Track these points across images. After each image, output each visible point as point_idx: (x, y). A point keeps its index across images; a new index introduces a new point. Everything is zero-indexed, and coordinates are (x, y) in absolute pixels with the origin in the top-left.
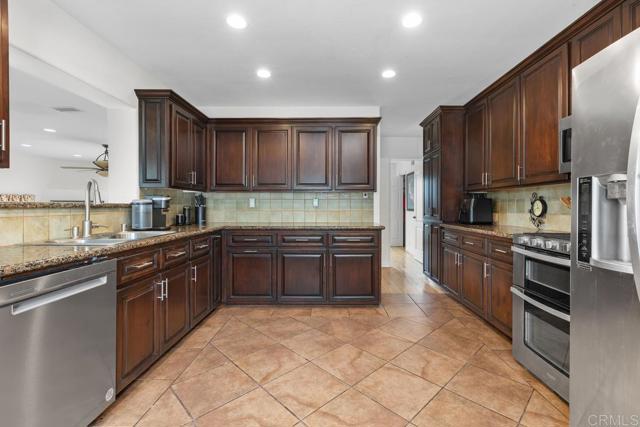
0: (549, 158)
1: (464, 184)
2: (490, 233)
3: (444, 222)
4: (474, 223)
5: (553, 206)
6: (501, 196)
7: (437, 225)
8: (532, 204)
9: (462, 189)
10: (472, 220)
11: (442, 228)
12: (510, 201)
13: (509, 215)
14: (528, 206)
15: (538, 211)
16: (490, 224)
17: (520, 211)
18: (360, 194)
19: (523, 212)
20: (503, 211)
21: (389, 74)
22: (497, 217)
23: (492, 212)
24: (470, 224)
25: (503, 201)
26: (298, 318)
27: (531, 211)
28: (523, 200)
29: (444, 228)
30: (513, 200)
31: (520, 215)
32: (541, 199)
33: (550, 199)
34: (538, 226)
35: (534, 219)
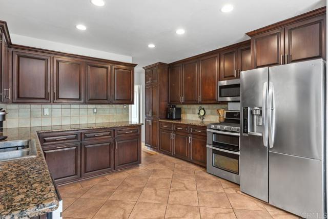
0: (212, 95)
1: (168, 101)
2: (180, 123)
3: (161, 119)
4: (175, 119)
5: (208, 112)
6: (184, 107)
8: (199, 111)
9: (167, 103)
10: (174, 118)
12: (188, 109)
13: (188, 115)
14: (197, 111)
16: (180, 119)
17: (194, 113)
18: (122, 105)
20: (185, 113)
21: (151, 46)
22: (182, 116)
23: (181, 114)
25: (185, 109)
26: (103, 184)
27: (199, 114)
28: (195, 109)
29: (161, 122)
30: (190, 109)
31: (194, 115)
32: (203, 109)
33: (206, 109)
34: (202, 119)
35: (200, 117)
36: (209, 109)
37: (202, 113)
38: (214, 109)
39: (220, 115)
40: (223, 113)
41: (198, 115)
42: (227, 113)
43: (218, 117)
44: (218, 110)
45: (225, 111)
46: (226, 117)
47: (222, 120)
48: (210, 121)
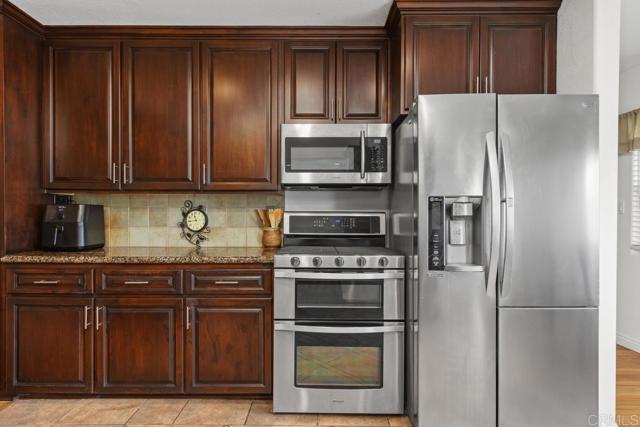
1: (41, 176)
8: (185, 215)
10: (82, 243)
12: (135, 210)
13: (133, 231)
17: (159, 224)
19: (164, 225)
25: (118, 209)
27: (183, 225)
28: (163, 209)
31: (159, 230)
33: (211, 209)
34: (198, 242)
35: (189, 235)
37: (196, 222)
39: (267, 225)
41: (178, 231)
42: (293, 218)
46: (290, 231)
47: (274, 240)
48: (223, 245)
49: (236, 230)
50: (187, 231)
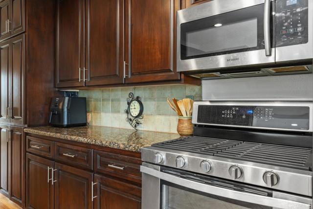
3: (29, 126)
4: (68, 126)
5: (149, 106)
6: (95, 96)
7: (19, 130)
8: (129, 104)
9: (52, 85)
10: (66, 123)
11: (27, 134)
12: (103, 100)
13: (103, 115)
14: (126, 107)
15: (135, 111)
17: (116, 111)
19: (119, 112)
20: (96, 110)
22: (90, 117)
23: (86, 112)
24: (62, 126)
25: (96, 100)
27: (128, 112)
28: (118, 100)
29: (29, 134)
30: (108, 100)
31: (116, 115)
32: (138, 99)
33: (145, 99)
34: (135, 126)
35: (131, 120)
36: (152, 98)
37: (135, 109)
38: (165, 99)
39: (180, 114)
40: (190, 109)
41: (125, 116)
42: (200, 107)
43: (174, 120)
44: (175, 101)
45: (196, 104)
46: (199, 120)
47: (187, 129)
48: (153, 130)
49: (162, 118)
50: (130, 117)
